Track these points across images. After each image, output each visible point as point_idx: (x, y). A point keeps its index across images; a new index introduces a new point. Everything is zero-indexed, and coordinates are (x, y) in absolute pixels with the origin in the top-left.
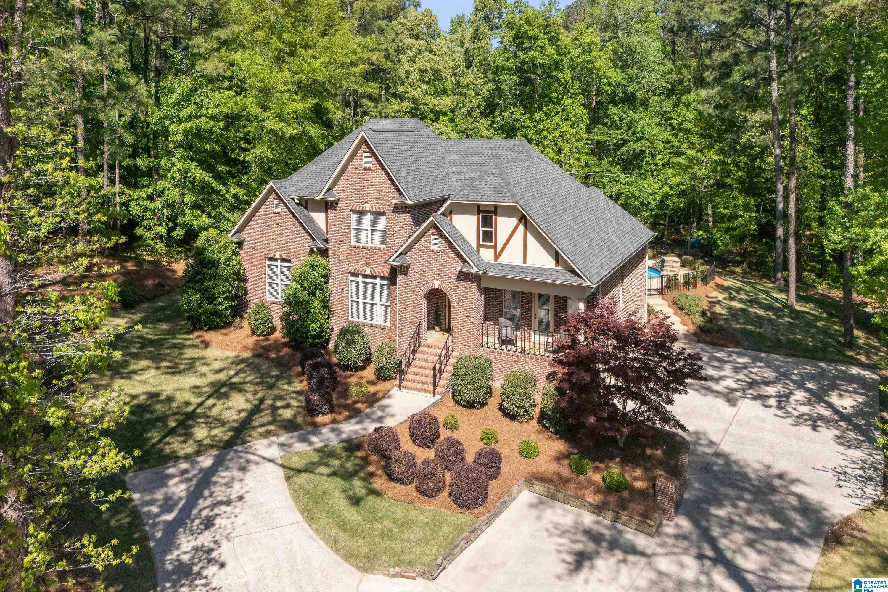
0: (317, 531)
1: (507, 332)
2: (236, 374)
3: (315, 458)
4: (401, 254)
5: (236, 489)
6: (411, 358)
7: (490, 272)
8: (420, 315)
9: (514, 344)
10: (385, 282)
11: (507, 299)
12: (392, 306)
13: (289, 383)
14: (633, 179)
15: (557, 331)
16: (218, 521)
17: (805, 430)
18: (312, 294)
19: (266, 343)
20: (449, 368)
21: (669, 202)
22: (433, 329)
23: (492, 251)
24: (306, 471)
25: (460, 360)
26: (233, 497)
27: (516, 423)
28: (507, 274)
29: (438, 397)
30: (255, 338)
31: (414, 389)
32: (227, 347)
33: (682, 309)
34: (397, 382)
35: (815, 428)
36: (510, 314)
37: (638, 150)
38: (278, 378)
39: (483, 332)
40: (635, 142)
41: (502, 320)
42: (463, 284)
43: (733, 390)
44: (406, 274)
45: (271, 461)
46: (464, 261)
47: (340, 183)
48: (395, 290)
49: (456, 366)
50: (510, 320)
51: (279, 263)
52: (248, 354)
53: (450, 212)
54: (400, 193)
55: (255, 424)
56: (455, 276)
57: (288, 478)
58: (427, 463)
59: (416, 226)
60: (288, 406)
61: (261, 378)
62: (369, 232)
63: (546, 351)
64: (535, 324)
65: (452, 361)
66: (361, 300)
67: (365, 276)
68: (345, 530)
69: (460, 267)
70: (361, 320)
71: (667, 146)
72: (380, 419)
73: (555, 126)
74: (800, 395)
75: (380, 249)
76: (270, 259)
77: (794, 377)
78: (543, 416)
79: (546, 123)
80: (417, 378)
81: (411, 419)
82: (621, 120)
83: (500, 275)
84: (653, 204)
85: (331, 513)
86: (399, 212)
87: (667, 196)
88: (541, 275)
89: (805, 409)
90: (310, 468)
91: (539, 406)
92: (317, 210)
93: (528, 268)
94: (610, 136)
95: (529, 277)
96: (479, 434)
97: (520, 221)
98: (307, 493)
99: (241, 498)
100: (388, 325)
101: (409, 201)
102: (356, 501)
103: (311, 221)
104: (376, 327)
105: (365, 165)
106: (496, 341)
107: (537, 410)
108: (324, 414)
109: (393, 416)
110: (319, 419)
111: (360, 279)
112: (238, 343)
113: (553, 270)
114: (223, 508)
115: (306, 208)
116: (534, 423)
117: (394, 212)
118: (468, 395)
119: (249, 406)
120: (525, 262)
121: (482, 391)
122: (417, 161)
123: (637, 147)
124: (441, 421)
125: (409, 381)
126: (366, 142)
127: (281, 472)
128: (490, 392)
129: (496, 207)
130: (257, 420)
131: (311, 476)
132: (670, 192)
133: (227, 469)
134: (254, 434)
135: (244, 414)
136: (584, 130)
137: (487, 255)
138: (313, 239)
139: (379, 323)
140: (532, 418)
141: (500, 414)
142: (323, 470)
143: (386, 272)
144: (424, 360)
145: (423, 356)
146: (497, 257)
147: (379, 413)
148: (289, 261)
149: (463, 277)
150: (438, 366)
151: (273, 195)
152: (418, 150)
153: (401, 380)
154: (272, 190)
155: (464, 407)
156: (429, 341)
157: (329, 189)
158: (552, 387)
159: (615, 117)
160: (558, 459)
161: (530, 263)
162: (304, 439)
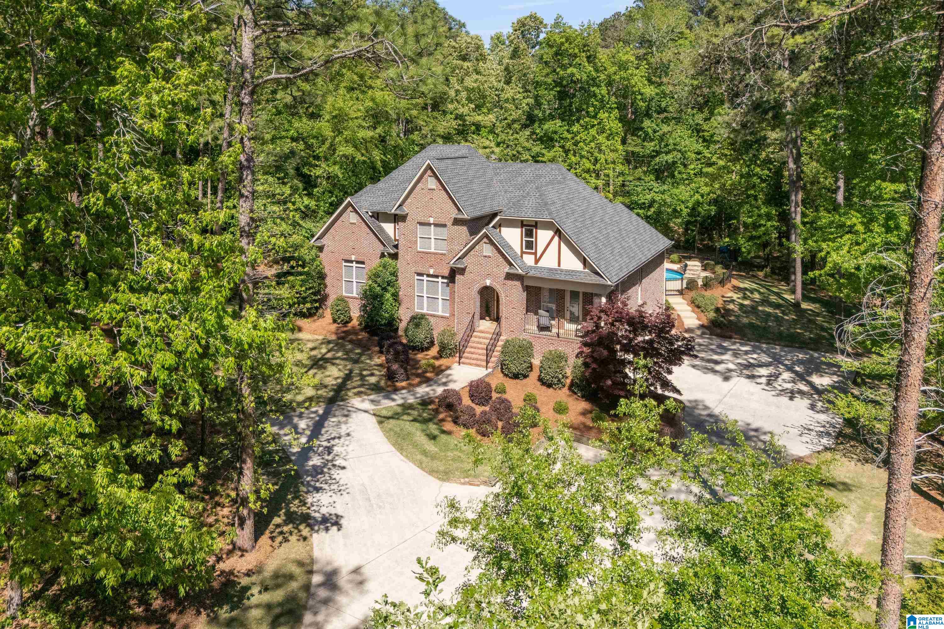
0: (406, 456)
1: (544, 321)
2: (329, 351)
3: (399, 410)
4: (459, 258)
5: (344, 429)
6: (467, 341)
7: (532, 273)
8: (475, 308)
9: (550, 331)
10: (445, 281)
11: (545, 296)
12: (452, 300)
13: (371, 358)
14: (665, 187)
15: (585, 320)
16: (335, 448)
17: (784, 400)
18: (385, 289)
19: (345, 329)
20: (498, 348)
21: (700, 209)
22: (484, 319)
23: (533, 256)
24: (392, 418)
25: (507, 341)
26: (343, 434)
27: (551, 389)
28: (545, 275)
29: (490, 370)
30: (336, 325)
31: (471, 364)
32: (314, 332)
33: (698, 307)
34: (457, 359)
35: (791, 398)
36: (547, 307)
37: (670, 161)
38: (361, 354)
39: (526, 322)
40: (667, 153)
41: (541, 312)
42: (509, 282)
43: (730, 370)
44: (463, 274)
45: (366, 411)
46: (510, 264)
47: (409, 200)
48: (454, 287)
49: (504, 347)
50: (547, 311)
51: (354, 264)
52: (334, 337)
53: (499, 225)
54: (459, 210)
55: (349, 387)
56: (503, 276)
57: (380, 423)
58: (484, 413)
59: (471, 235)
60: (372, 375)
61: (347, 354)
62: (433, 240)
63: (576, 336)
64: (568, 315)
65: (500, 343)
66: (425, 295)
67: (428, 275)
68: (426, 456)
69: (507, 269)
70: (425, 311)
71: (699, 157)
72: (445, 384)
73: (591, 138)
74: (786, 375)
75: (442, 254)
76: (347, 261)
77: (787, 362)
78: (572, 385)
79: (583, 135)
80: (474, 356)
81: (471, 385)
82: (655, 131)
83: (540, 276)
84: (685, 211)
85: (415, 445)
86: (457, 225)
87: (698, 203)
88: (572, 276)
89: (789, 386)
90: (395, 416)
91: (571, 378)
92: (387, 221)
93: (562, 271)
94: (643, 147)
95: (563, 278)
96: (523, 396)
97: (556, 233)
98: (396, 433)
99: (348, 435)
100: (448, 315)
101: (466, 216)
102: (433, 438)
103: (382, 230)
104: (438, 316)
105: (429, 187)
106: (536, 328)
107: (568, 381)
108: (403, 381)
109: (455, 381)
110: (399, 384)
111: (425, 278)
112: (324, 329)
113: (581, 272)
114: (337, 441)
115: (378, 219)
116: (565, 390)
117: (453, 224)
118: (514, 369)
119: (341, 374)
120: (559, 265)
121: (525, 365)
122: (471, 182)
123: (669, 158)
124: (493, 387)
125: (467, 358)
126: (431, 168)
127: (374, 420)
128: (531, 367)
129: (536, 222)
130: (349, 384)
131: (398, 422)
132: (701, 200)
133: (335, 416)
134: (350, 394)
135: (339, 381)
136: (620, 142)
137: (529, 260)
138: (384, 245)
139: (440, 313)
140: (564, 386)
141: (539, 383)
142: (405, 417)
143: (446, 272)
144: (478, 343)
145: (477, 339)
146: (537, 261)
147: (444, 380)
148: (363, 263)
149: (509, 277)
150: (489, 347)
151: (350, 209)
152: (471, 173)
153: (460, 357)
154: (349, 204)
155: (510, 378)
156: (481, 328)
157: (400, 205)
158: (580, 361)
159: (649, 130)
160: (584, 413)
161: (563, 267)
162: (387, 397)
